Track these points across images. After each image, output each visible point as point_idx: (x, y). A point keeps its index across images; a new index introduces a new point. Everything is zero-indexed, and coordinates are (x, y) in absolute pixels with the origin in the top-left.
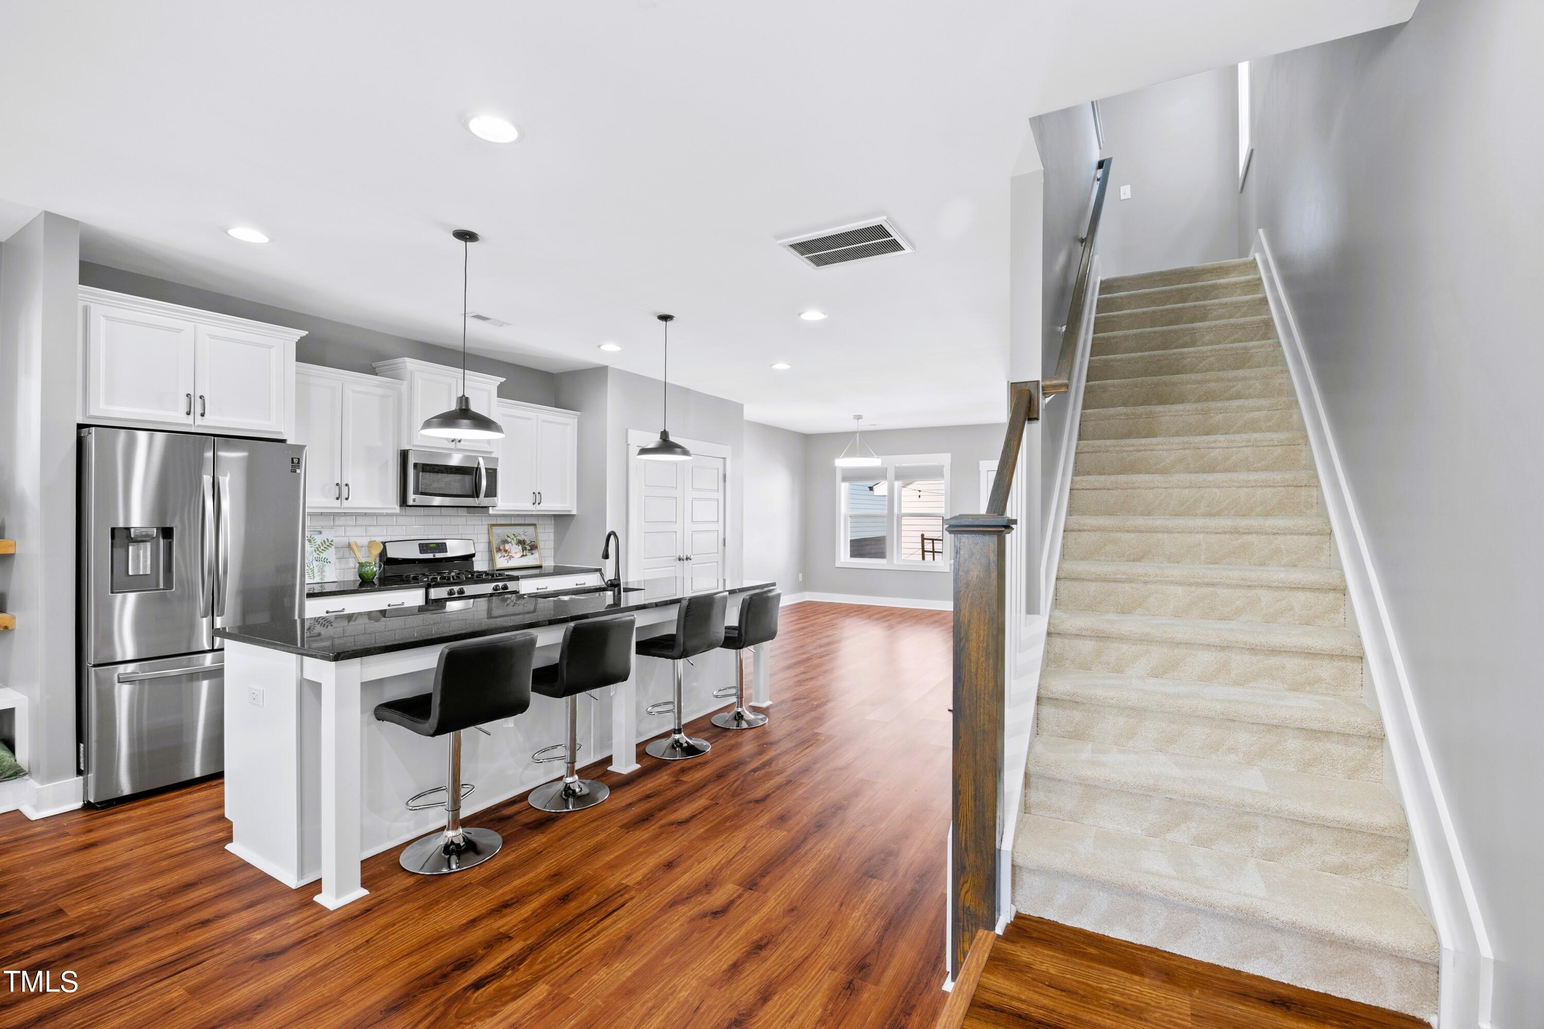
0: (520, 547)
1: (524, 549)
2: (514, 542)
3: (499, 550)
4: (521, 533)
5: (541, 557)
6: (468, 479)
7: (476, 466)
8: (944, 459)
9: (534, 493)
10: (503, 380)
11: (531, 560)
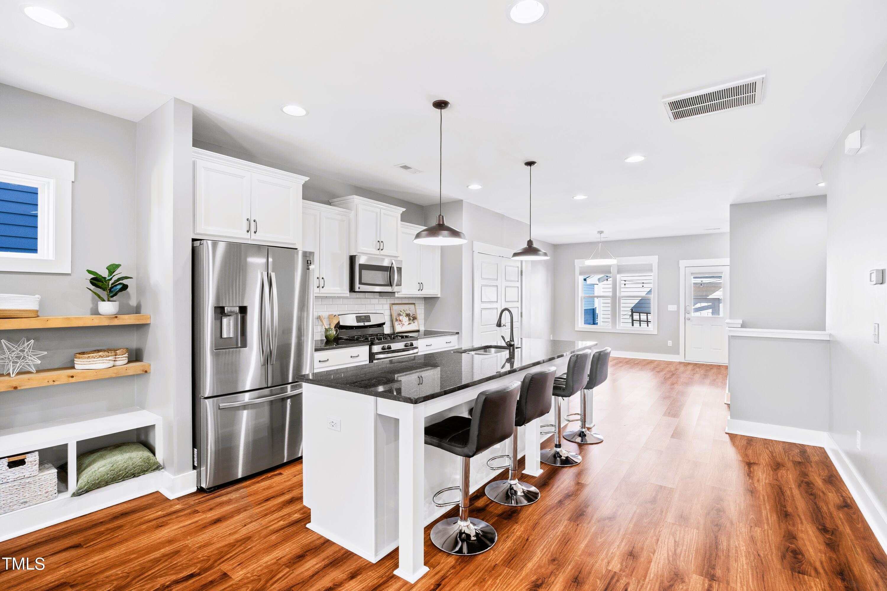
0: (407, 318)
1: (410, 319)
2: (404, 315)
3: (397, 320)
4: (408, 309)
5: (419, 325)
6: (387, 274)
7: (390, 266)
8: (653, 260)
9: (419, 283)
10: (404, 209)
11: (413, 327)
